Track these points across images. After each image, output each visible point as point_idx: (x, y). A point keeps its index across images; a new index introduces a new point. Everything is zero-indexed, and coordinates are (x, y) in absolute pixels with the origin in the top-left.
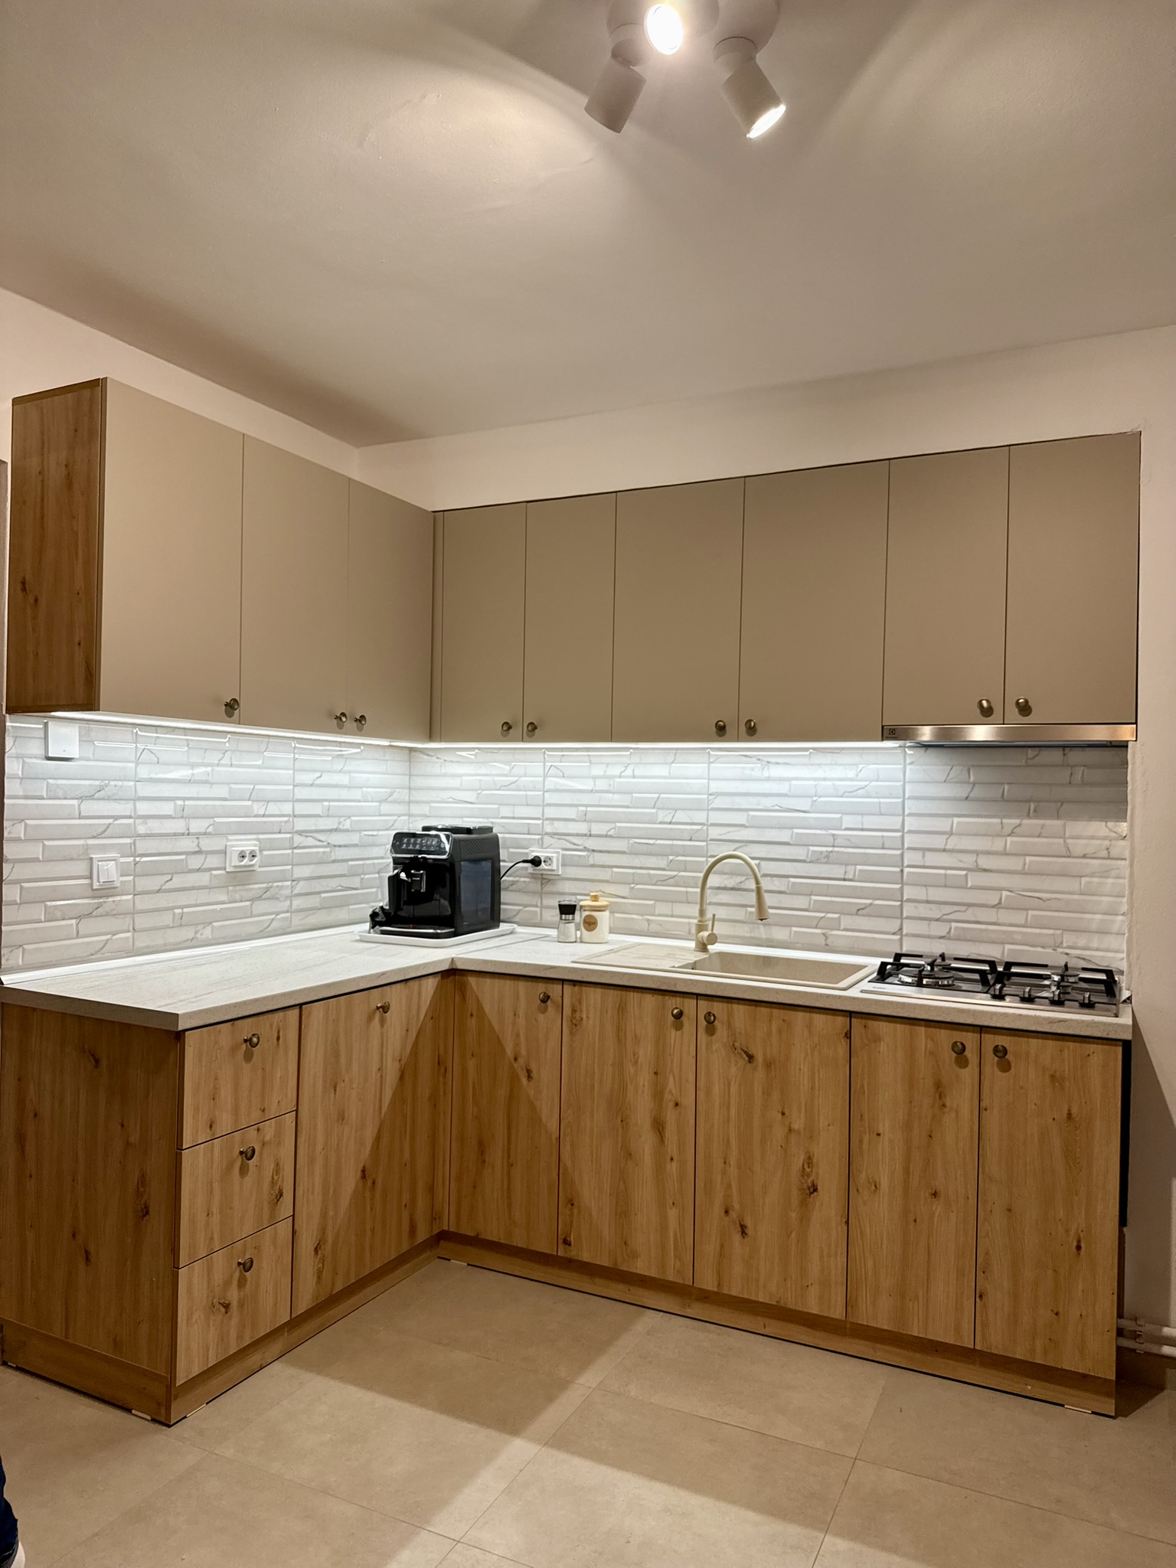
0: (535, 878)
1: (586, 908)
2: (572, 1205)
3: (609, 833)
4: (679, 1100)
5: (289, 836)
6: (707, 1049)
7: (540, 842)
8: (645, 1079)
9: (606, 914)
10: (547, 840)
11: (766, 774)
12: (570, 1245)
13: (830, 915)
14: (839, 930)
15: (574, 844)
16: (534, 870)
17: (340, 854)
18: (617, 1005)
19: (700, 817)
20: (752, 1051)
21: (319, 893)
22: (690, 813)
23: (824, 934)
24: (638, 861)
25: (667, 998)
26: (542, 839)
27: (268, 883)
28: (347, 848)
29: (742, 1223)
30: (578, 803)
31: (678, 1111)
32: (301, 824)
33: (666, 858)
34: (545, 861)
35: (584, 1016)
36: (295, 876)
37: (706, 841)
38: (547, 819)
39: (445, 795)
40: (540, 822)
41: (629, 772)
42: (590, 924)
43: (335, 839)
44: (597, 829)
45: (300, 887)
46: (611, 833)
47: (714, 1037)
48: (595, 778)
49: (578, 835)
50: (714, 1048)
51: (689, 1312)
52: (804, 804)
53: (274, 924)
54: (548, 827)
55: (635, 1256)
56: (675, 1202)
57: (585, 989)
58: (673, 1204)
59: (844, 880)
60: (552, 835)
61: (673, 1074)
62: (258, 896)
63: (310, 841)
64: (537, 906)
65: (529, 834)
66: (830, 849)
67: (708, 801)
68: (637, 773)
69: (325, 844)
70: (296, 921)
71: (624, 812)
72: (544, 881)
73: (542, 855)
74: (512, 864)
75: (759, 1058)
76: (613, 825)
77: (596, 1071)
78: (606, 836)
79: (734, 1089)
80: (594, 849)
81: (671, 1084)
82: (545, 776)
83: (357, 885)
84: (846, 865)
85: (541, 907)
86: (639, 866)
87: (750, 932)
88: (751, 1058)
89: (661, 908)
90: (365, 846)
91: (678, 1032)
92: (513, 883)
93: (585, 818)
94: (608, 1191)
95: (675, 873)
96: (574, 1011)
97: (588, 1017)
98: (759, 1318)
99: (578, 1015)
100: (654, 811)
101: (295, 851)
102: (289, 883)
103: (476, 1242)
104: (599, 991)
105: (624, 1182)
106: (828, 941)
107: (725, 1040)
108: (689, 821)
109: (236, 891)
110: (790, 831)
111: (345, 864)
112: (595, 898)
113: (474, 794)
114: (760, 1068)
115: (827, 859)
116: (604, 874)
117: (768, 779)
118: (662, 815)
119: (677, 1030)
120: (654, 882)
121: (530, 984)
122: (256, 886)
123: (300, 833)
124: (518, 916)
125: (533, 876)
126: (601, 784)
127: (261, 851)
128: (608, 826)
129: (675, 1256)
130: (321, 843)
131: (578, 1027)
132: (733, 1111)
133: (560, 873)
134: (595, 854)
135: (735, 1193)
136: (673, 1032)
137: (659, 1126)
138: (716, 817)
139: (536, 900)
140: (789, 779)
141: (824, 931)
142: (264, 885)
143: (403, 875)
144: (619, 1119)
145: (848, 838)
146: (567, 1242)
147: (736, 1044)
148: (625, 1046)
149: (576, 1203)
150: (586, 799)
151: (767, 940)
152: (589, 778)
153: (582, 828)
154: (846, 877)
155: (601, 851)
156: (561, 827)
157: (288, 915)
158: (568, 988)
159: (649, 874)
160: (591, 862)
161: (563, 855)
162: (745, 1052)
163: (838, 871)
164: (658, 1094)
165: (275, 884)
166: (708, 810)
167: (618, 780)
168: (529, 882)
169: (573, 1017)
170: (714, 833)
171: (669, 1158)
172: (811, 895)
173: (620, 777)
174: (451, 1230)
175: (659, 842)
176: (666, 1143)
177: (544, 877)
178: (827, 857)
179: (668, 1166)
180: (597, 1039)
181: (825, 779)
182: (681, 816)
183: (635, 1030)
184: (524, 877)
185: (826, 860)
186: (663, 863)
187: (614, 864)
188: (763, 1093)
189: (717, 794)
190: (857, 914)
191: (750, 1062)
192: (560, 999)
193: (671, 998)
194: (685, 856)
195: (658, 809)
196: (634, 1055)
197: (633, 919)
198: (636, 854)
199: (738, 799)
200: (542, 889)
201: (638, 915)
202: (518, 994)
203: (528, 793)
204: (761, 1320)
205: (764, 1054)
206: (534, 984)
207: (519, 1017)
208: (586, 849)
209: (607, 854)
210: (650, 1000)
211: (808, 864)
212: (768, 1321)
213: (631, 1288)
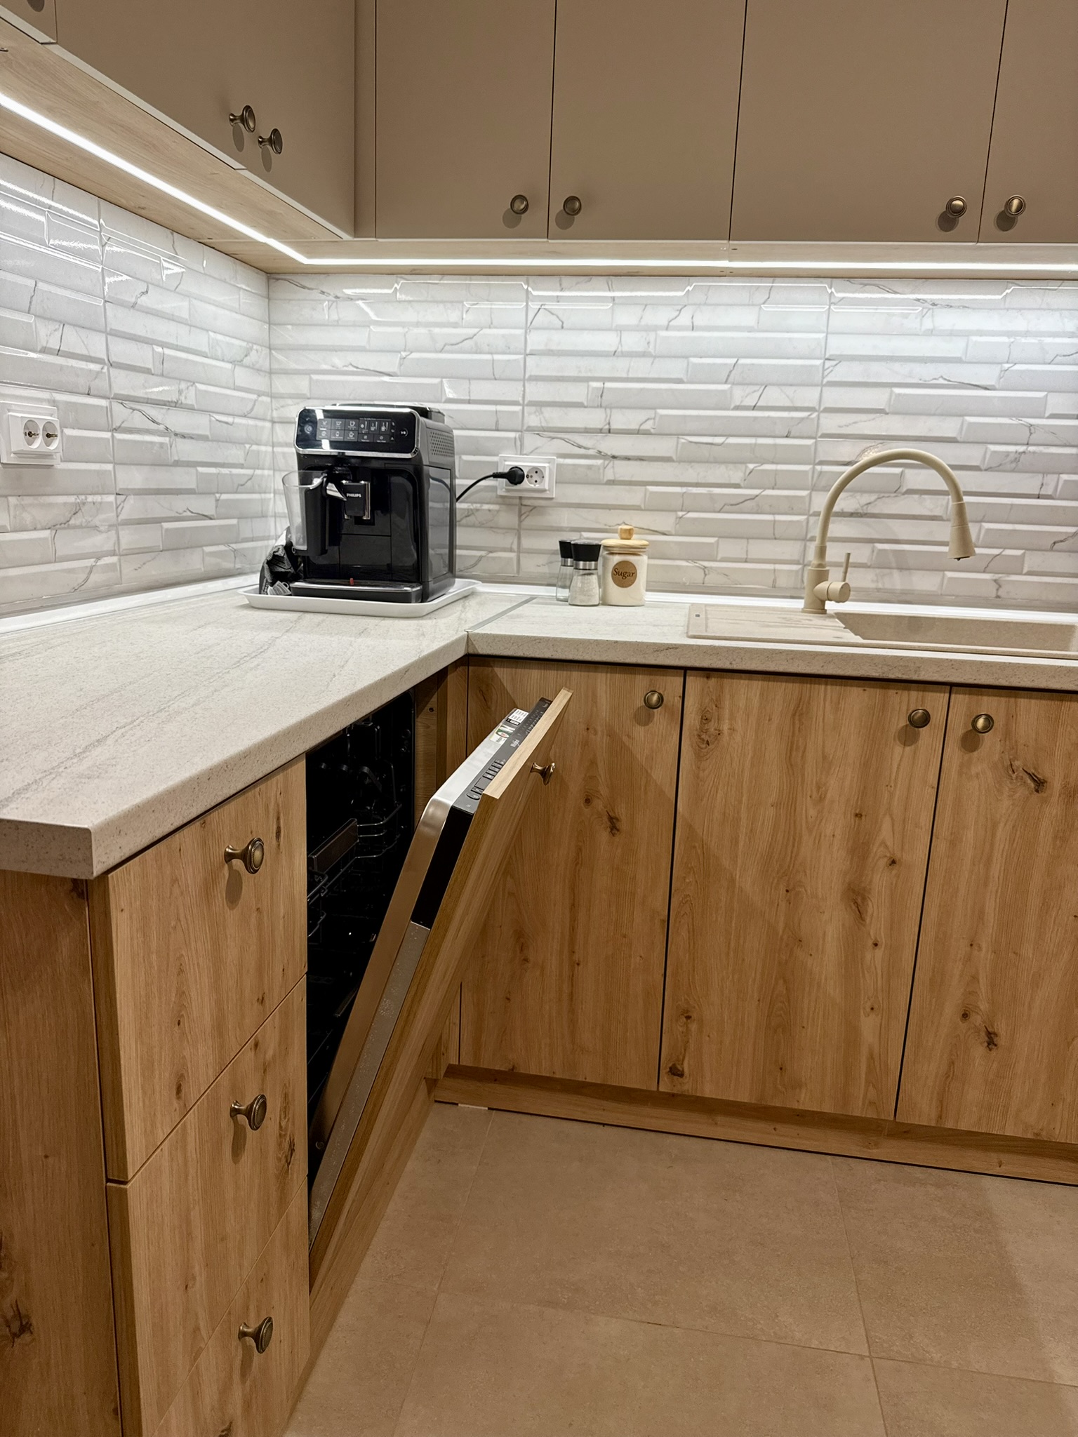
0: (509, 505)
1: (616, 550)
2: (688, 1017)
3: (642, 427)
4: (898, 855)
5: (104, 403)
6: (960, 773)
7: (518, 443)
8: (836, 825)
9: (644, 558)
10: (531, 441)
11: (928, 324)
12: (681, 1075)
13: (1008, 552)
14: (1021, 574)
15: (580, 447)
16: (508, 491)
17: (185, 450)
18: (792, 707)
19: (809, 396)
20: (1045, 772)
21: (158, 521)
22: (790, 390)
23: (995, 581)
24: (691, 474)
25: (892, 692)
26: (521, 439)
27: (78, 494)
28: (193, 441)
29: (990, 1030)
30: (589, 374)
31: (894, 872)
32: (123, 383)
33: (743, 467)
34: (527, 477)
35: (725, 727)
36: (121, 485)
37: (815, 438)
38: (532, 404)
39: (338, 361)
40: (518, 408)
41: (684, 319)
42: (625, 575)
43: (177, 420)
44: (621, 420)
45: (132, 507)
46: (648, 426)
47: (975, 754)
48: (620, 330)
49: (587, 431)
50: (974, 770)
51: (875, 1153)
52: (987, 375)
53: (96, 578)
54: (533, 417)
55: (797, 1085)
56: (876, 1007)
57: (729, 683)
58: (872, 1009)
59: (1039, 497)
60: (539, 431)
61: (891, 816)
62: (63, 520)
63: (138, 421)
64: (511, 550)
65: (497, 430)
66: (1021, 449)
67: (824, 370)
68: (698, 321)
69: (162, 427)
70: (130, 572)
71: (672, 390)
72: (524, 509)
73: (525, 464)
74: (471, 482)
75: (1056, 784)
76: (651, 413)
77: (744, 815)
78: (638, 432)
79: (1002, 833)
80: (616, 454)
81: (886, 831)
82: (528, 328)
83: (210, 511)
84: (1045, 473)
85: (519, 552)
86: (695, 481)
87: (877, 582)
88: (1040, 784)
89: (729, 548)
90: (218, 441)
91: (907, 749)
92: (469, 513)
93: (600, 402)
94: (756, 995)
95: (756, 492)
96: (705, 719)
97: (732, 730)
98: (993, 1155)
99: (712, 727)
100: (726, 387)
101: (118, 436)
102: (111, 498)
103: (511, 1077)
104: (757, 685)
105: (785, 981)
106: (1001, 590)
107: (996, 758)
108: (788, 404)
109: (23, 507)
110: (958, 420)
111: (192, 470)
112: (628, 534)
113: (396, 359)
114: (1055, 799)
115: (1015, 464)
116: (634, 496)
117: (931, 333)
118: (739, 395)
119: (905, 744)
120: (718, 507)
121: (618, 677)
122: (61, 499)
123: (123, 399)
124: (480, 565)
125: (504, 501)
126: (633, 341)
127: (63, 426)
128: (643, 416)
129: (868, 1082)
130: (154, 426)
131: (711, 747)
132: (996, 869)
133: (554, 496)
134: (617, 462)
135: (983, 989)
136: (898, 749)
137: (856, 898)
138: (834, 397)
139: (511, 540)
140: (966, 334)
141: (997, 576)
142: (72, 499)
143: (332, 490)
144: (782, 888)
145: (1052, 431)
146: (676, 1072)
147: (1016, 763)
148: (803, 775)
149: (694, 1016)
150: (603, 367)
151: (904, 592)
152: (610, 330)
153: (595, 418)
154: (1043, 492)
155: (628, 459)
156: (555, 417)
157: (115, 559)
158: (694, 683)
159: (711, 496)
160: (609, 475)
161: (559, 466)
162: (1031, 776)
163: (1030, 483)
164: (859, 849)
165: (90, 498)
166: (822, 385)
167: (663, 333)
168: (498, 511)
169: (703, 730)
170: (830, 423)
171: (870, 943)
172: (981, 521)
173: (667, 328)
174: (463, 1063)
175: (732, 440)
176: (868, 921)
177: (525, 502)
178: (1016, 460)
179: (868, 956)
180: (748, 764)
181: (1027, 334)
182: (774, 396)
183: (823, 746)
184: (487, 503)
185: (1013, 465)
186: (736, 475)
187: (651, 479)
188: (1055, 838)
189: (840, 359)
190: (1052, 549)
191: (1037, 791)
192: (678, 701)
193: (900, 692)
194: (777, 463)
195: (733, 384)
196: (819, 788)
197: (678, 567)
198: (690, 462)
199: (875, 367)
200: (520, 522)
201: (687, 560)
202: (594, 695)
203: (497, 357)
204: (994, 1157)
205: (1066, 776)
206: (626, 677)
207: (596, 733)
208: (600, 455)
209: (638, 463)
210: (857, 697)
211: (984, 473)
212: (1004, 1157)
213: (778, 1126)
